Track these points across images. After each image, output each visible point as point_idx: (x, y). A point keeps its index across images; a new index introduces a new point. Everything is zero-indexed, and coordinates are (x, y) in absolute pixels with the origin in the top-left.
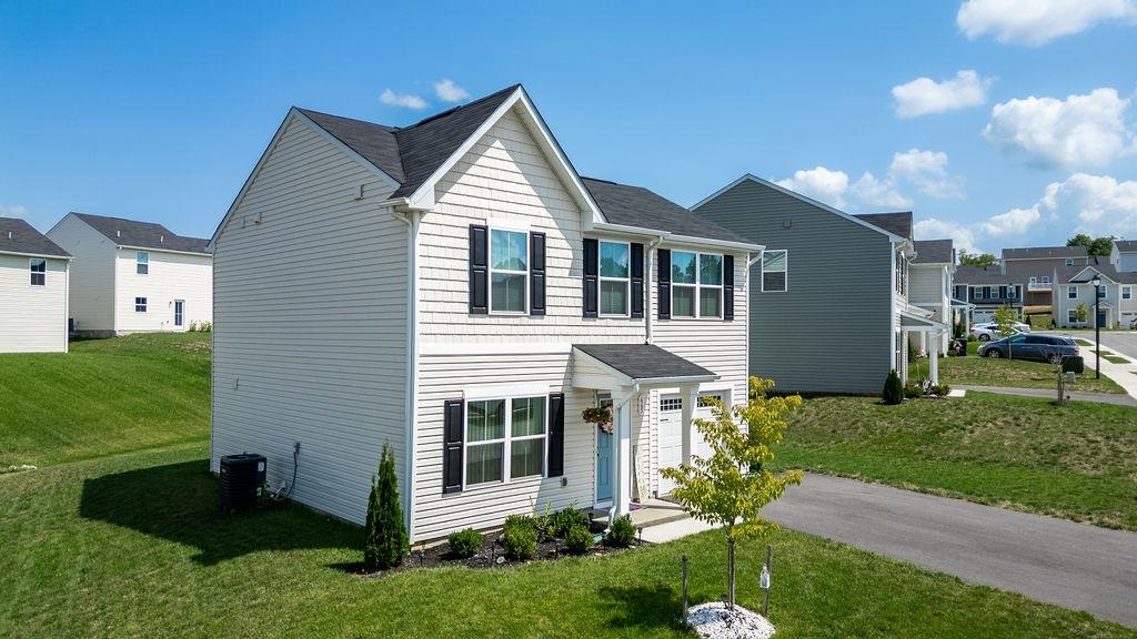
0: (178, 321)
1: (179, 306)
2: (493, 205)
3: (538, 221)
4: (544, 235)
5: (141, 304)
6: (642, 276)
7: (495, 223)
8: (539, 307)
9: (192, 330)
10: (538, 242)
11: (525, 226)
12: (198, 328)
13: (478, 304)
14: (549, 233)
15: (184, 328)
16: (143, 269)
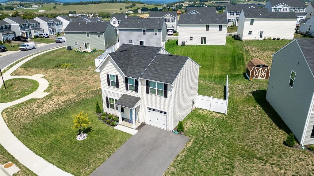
0: (261, 37)
1: (262, 33)
2: (110, 71)
3: (116, 73)
4: (118, 76)
5: (250, 33)
6: (137, 85)
7: (110, 74)
8: (118, 87)
9: (265, 39)
10: (117, 77)
11: (115, 74)
12: (266, 39)
13: (109, 85)
14: (119, 76)
15: (263, 38)
16: (252, 24)
